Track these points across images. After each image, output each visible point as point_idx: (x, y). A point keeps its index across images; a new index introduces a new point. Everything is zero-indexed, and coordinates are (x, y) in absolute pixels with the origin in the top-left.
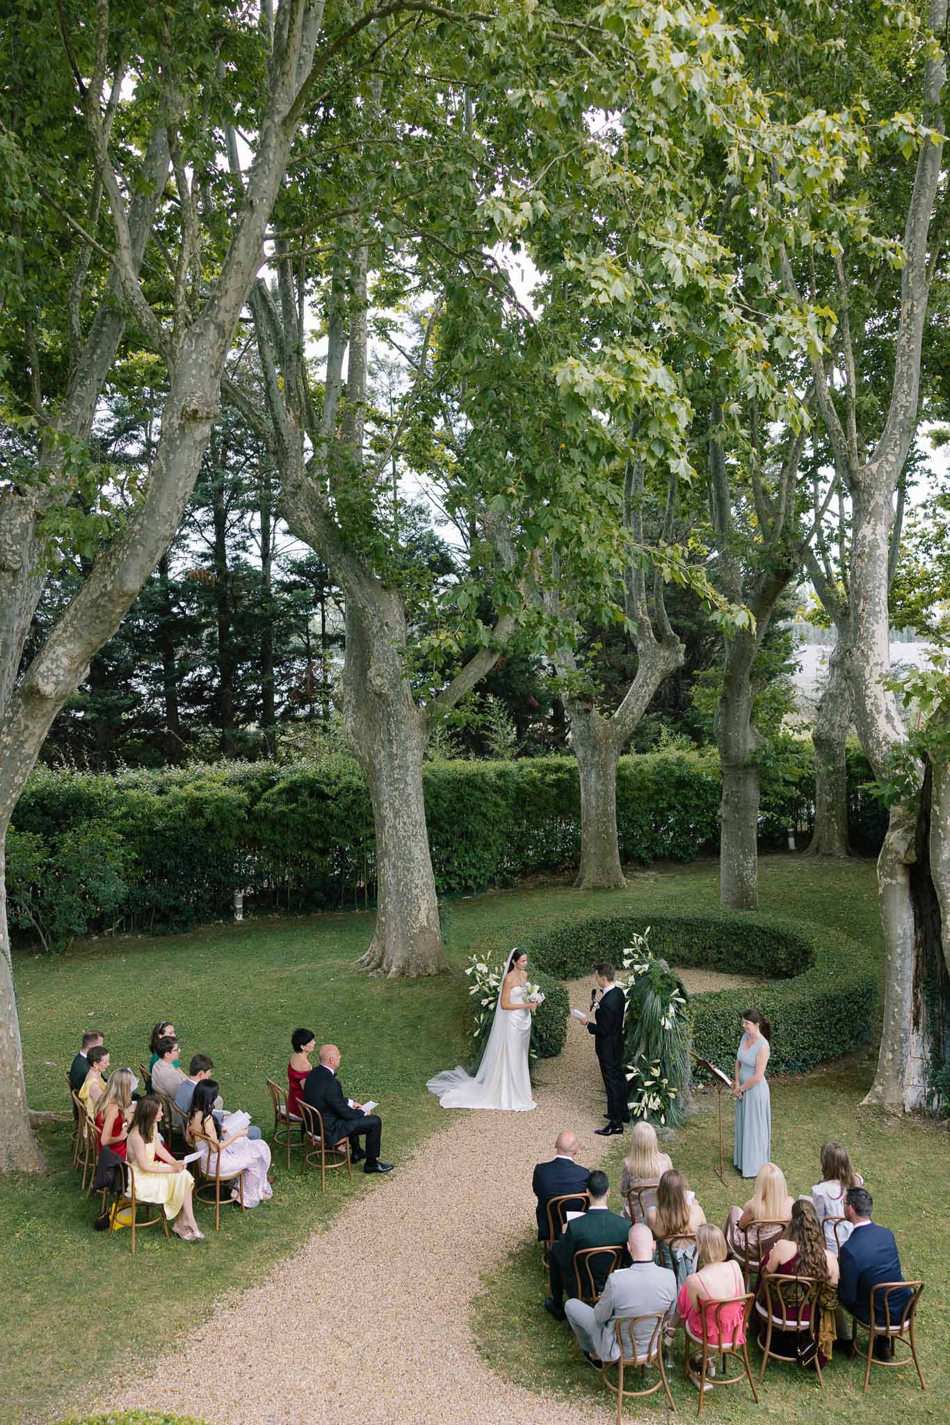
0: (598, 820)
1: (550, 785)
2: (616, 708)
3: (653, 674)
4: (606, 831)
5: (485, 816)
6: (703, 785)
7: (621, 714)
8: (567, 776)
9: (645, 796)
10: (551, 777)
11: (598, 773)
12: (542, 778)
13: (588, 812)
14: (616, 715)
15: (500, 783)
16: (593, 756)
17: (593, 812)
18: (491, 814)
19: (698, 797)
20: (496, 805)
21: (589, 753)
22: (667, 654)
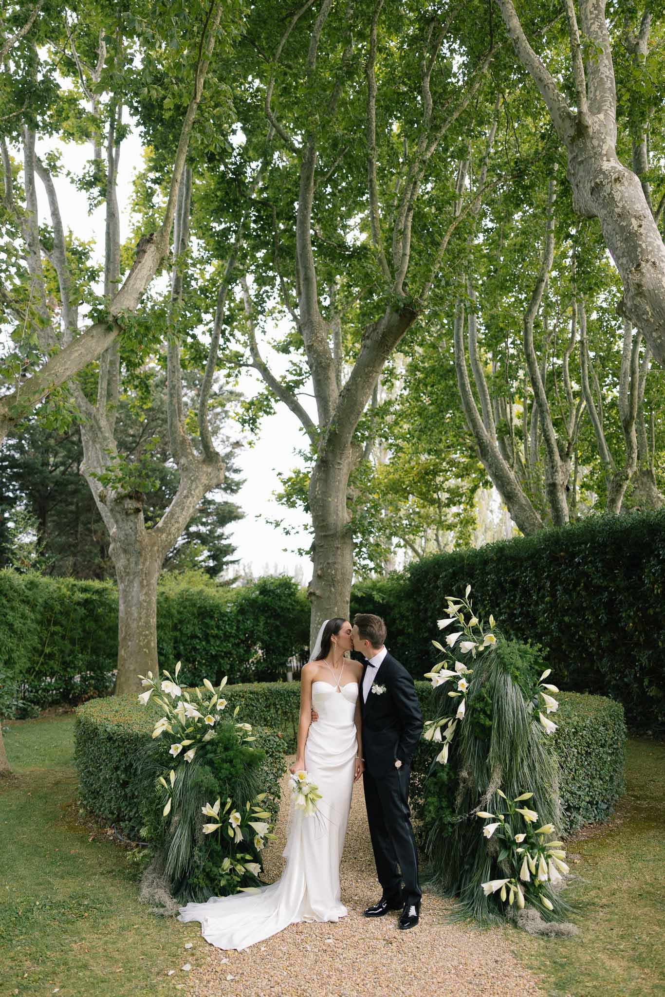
0: (140, 634)
1: (79, 604)
2: (160, 516)
3: (197, 487)
4: (148, 645)
5: (11, 626)
6: (223, 615)
7: (165, 523)
8: (95, 597)
9: (170, 623)
10: (80, 596)
11: (141, 582)
12: (70, 597)
13: (128, 626)
14: (160, 525)
15: (28, 593)
16: (136, 564)
17: (134, 625)
18: (17, 625)
19: (218, 627)
20: (23, 616)
21: (133, 559)
22: (210, 470)
